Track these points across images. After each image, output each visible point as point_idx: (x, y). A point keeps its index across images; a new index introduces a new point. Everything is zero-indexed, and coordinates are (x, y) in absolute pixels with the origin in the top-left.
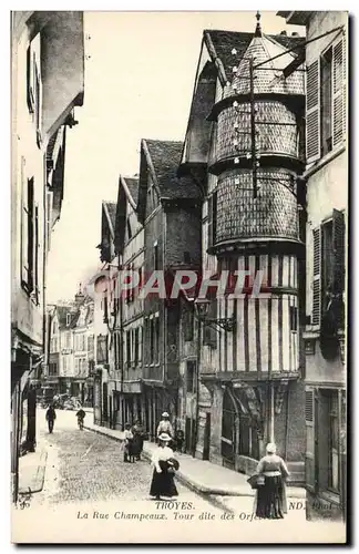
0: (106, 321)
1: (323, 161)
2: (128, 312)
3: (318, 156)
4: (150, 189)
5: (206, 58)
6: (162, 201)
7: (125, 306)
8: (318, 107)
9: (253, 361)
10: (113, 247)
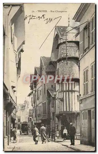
0: (32, 106)
1: (83, 55)
2: (38, 102)
3: (82, 54)
4: (43, 69)
5: (56, 33)
6: (46, 72)
7: (37, 101)
8: (82, 42)
9: (68, 108)
10: (34, 86)
